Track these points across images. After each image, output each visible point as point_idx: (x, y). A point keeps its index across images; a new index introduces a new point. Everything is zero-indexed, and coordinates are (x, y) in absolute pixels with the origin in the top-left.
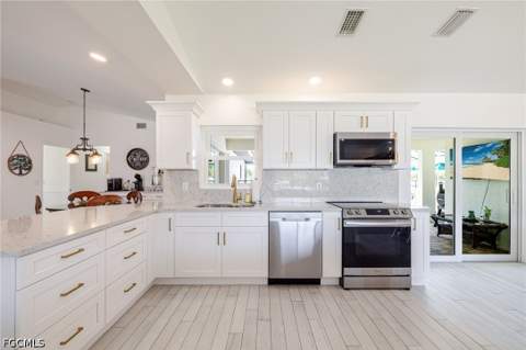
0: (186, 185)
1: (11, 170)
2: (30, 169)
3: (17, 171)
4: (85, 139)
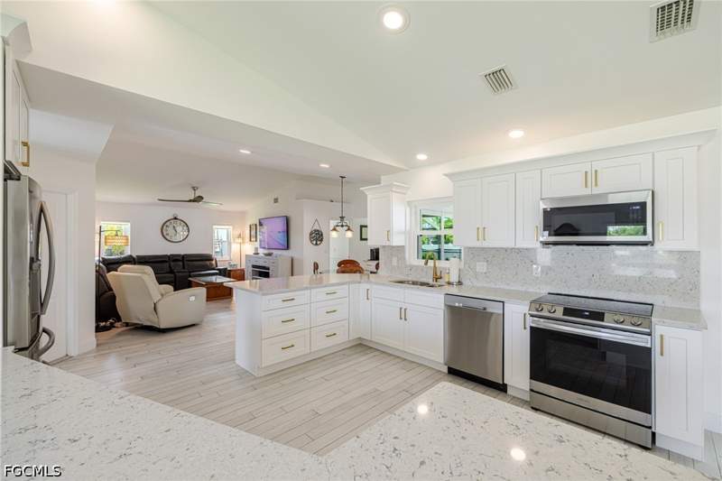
0: (395, 261)
1: (311, 241)
2: (321, 240)
3: (314, 242)
4: (342, 218)
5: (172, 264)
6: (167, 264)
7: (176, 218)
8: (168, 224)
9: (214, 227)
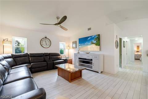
5: (45, 57)
6: (43, 57)
7: (46, 38)
8: (43, 40)
9: (60, 42)
